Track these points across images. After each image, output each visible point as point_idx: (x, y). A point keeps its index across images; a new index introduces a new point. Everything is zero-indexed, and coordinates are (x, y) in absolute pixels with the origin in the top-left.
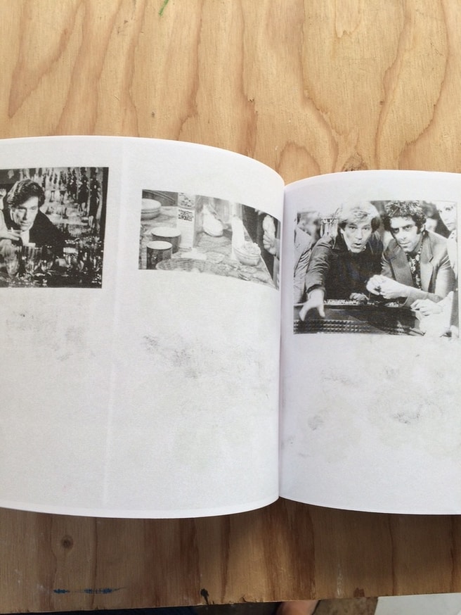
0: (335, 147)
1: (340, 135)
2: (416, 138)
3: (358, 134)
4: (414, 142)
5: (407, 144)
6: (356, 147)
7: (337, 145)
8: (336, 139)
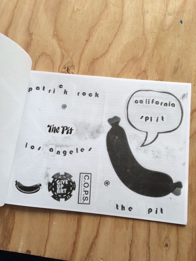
0: (63, 57)
1: (66, 52)
2: (99, 57)
3: (74, 53)
4: (98, 59)
5: (94, 59)
6: (72, 58)
7: (64, 56)
8: (64, 54)
